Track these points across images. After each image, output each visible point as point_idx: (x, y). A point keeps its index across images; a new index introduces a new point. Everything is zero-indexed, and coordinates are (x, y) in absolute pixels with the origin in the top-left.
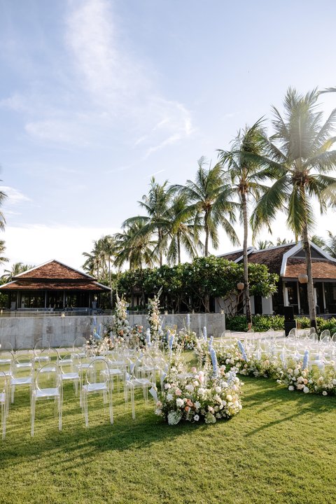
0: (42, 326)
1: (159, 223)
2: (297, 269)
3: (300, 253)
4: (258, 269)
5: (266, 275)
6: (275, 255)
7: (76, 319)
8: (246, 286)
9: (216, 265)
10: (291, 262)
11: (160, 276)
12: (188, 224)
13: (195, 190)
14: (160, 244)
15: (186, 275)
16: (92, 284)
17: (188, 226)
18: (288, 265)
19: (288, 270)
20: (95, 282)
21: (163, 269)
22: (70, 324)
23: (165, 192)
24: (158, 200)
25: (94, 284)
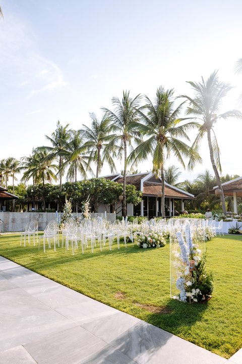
0: (9, 218)
1: (61, 153)
2: (149, 189)
3: (150, 180)
4: (130, 188)
5: (134, 192)
6: (136, 180)
7: (30, 214)
8: (124, 197)
9: (107, 185)
10: (146, 185)
11: (65, 189)
12: (82, 156)
13: (90, 132)
14: (61, 167)
15: (85, 189)
16: (4, 193)
17: (83, 157)
18: (144, 186)
19: (145, 189)
20: (6, 192)
21: (67, 185)
22: (26, 217)
23: (66, 132)
24: (61, 136)
25: (5, 193)
